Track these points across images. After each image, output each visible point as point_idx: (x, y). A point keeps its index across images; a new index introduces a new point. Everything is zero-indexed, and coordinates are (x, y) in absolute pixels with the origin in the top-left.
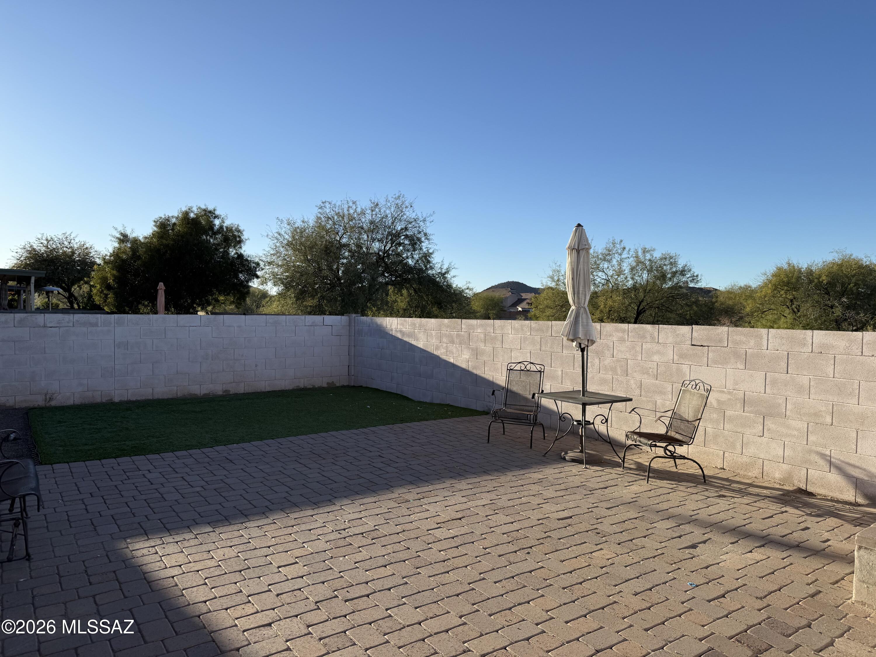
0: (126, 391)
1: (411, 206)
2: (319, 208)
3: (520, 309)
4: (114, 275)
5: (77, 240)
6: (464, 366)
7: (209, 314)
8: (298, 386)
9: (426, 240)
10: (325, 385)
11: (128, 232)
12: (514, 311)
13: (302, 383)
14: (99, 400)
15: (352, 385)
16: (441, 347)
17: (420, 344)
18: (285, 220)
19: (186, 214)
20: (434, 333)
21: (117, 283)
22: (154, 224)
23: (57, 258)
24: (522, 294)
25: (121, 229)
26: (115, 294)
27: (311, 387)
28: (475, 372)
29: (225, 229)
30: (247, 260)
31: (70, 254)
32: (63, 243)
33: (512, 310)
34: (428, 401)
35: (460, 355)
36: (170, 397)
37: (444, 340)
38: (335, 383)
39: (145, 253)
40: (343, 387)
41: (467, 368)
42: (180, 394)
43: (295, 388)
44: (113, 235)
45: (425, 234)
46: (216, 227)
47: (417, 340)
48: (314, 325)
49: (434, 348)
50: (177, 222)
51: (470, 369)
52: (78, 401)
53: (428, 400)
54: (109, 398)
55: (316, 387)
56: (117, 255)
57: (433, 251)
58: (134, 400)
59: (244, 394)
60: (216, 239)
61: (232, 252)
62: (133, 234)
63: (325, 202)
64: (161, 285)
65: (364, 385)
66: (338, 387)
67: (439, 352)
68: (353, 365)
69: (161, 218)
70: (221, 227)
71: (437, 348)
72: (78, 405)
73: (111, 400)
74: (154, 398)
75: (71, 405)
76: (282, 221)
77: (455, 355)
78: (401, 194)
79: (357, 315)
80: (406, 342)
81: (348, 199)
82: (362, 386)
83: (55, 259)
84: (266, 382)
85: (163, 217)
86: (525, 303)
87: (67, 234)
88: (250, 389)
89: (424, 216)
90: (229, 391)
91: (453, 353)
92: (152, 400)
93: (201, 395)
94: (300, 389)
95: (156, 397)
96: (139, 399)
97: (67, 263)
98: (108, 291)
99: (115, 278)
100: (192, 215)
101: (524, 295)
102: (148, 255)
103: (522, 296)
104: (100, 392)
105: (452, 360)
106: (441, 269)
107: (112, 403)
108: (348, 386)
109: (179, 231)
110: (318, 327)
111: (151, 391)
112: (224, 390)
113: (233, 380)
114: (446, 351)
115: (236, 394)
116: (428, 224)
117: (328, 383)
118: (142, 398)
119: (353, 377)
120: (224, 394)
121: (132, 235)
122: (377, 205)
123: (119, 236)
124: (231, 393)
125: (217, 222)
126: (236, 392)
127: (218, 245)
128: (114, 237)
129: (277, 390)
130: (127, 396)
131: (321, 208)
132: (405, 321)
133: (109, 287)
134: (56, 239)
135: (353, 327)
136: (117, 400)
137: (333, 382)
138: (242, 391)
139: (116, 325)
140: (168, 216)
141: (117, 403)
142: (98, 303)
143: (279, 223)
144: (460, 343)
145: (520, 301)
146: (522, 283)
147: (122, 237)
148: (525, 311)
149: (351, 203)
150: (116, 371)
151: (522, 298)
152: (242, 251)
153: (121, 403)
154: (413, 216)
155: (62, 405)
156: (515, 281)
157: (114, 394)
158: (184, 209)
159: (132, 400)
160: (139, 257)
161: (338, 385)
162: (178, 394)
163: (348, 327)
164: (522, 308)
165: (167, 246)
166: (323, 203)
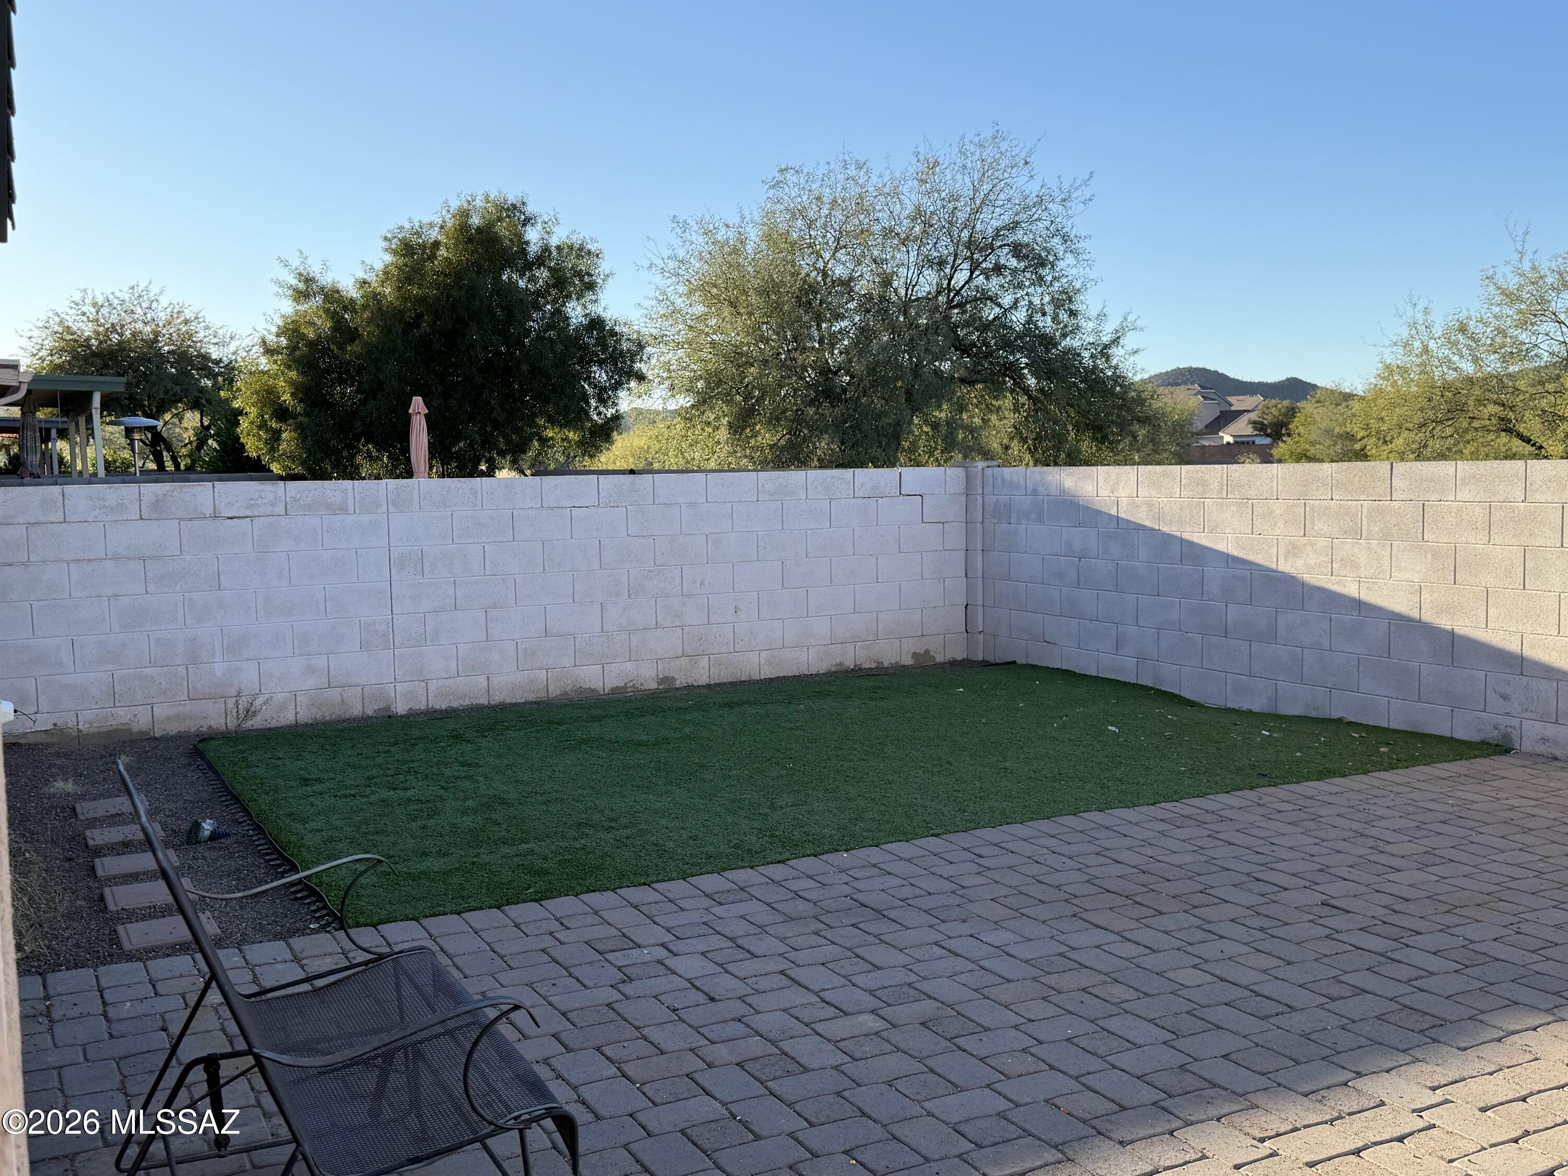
0: (424, 684)
1: (1026, 163)
2: (772, 187)
3: (1228, 439)
4: (291, 383)
5: (164, 302)
6: (1401, 604)
7: (526, 475)
8: (841, 664)
9: (1068, 255)
10: (908, 661)
11: (315, 270)
12: (1212, 444)
13: (849, 657)
14: (356, 710)
15: (980, 658)
16: (1309, 548)
17: (1226, 544)
18: (693, 224)
19: (464, 214)
20: (1278, 507)
21: (301, 401)
22: (385, 244)
23: (122, 347)
24: (1231, 399)
25: (295, 262)
26: (301, 430)
27: (873, 665)
28: (1445, 623)
29: (554, 253)
30: (613, 333)
31: (151, 336)
32: (132, 312)
33: (1206, 443)
34: (1256, 708)
35: (1383, 571)
36: (531, 697)
37: (1321, 526)
38: (932, 653)
39: (370, 321)
40: (953, 663)
41: (1415, 614)
42: (555, 690)
43: (833, 669)
44: (281, 279)
45: (1065, 239)
46: (533, 250)
47: (1214, 529)
48: (876, 496)
49: (1282, 551)
50: (442, 238)
51: (1428, 617)
52: (305, 715)
53: (1257, 705)
54: (381, 705)
55: (886, 665)
56: (296, 330)
57: (1084, 285)
58: (444, 707)
59: (709, 686)
60: (532, 279)
61: (576, 312)
62: (329, 274)
63: (786, 169)
64: (418, 404)
65: (1021, 661)
66: (942, 665)
67: (1300, 563)
68: (980, 602)
69: (401, 228)
70: (546, 249)
71: (1294, 551)
72: (306, 725)
73: (387, 709)
74: (492, 703)
75: (290, 727)
76: (685, 227)
77: (1363, 573)
78: (998, 132)
79: (989, 463)
80: (1170, 537)
81: (847, 158)
82: (1015, 662)
83: (118, 351)
84: (763, 654)
85: (407, 226)
86: (1244, 420)
87: (140, 289)
88: (723, 675)
89: (1066, 186)
90: (673, 679)
91: (1355, 566)
92: (487, 706)
93: (606, 692)
94: (847, 671)
95: (497, 699)
96: (455, 705)
97: (143, 359)
98: (281, 421)
99: (296, 389)
100: (475, 221)
101: (1238, 402)
102: (378, 326)
103: (1231, 405)
104: (359, 688)
105: (1350, 589)
106: (1098, 332)
107: (390, 717)
108: (966, 663)
109: (447, 259)
110: (885, 499)
111: (485, 683)
112: (661, 677)
113: (681, 649)
114: (1328, 559)
115: (690, 688)
116: (1076, 207)
117: (915, 655)
118: (462, 703)
119: (981, 637)
120: (661, 687)
121: (327, 279)
122: (936, 163)
123: (294, 282)
124: (678, 684)
125: (533, 235)
126: (691, 681)
127: (538, 293)
128: (280, 284)
129: (790, 674)
130: (424, 699)
131: (777, 185)
132: (1165, 474)
133: (282, 413)
134: (116, 302)
135: (979, 498)
136: (401, 708)
137: (927, 652)
138: (704, 681)
139: (391, 509)
140: (420, 222)
141: (402, 717)
142: (255, 454)
143: (679, 231)
144: (1387, 536)
145: (1227, 417)
146: (1216, 372)
147: (301, 286)
148: (1243, 443)
149: (853, 167)
150: (396, 632)
151: (1233, 408)
152: (597, 310)
153: (410, 718)
154: (1033, 188)
155: (268, 726)
156: (1194, 366)
157: (393, 694)
158: (455, 204)
159: (438, 707)
160: (352, 335)
161: (939, 659)
162: (551, 690)
163: (963, 498)
164: (1233, 436)
165: (422, 300)
166: (781, 171)
